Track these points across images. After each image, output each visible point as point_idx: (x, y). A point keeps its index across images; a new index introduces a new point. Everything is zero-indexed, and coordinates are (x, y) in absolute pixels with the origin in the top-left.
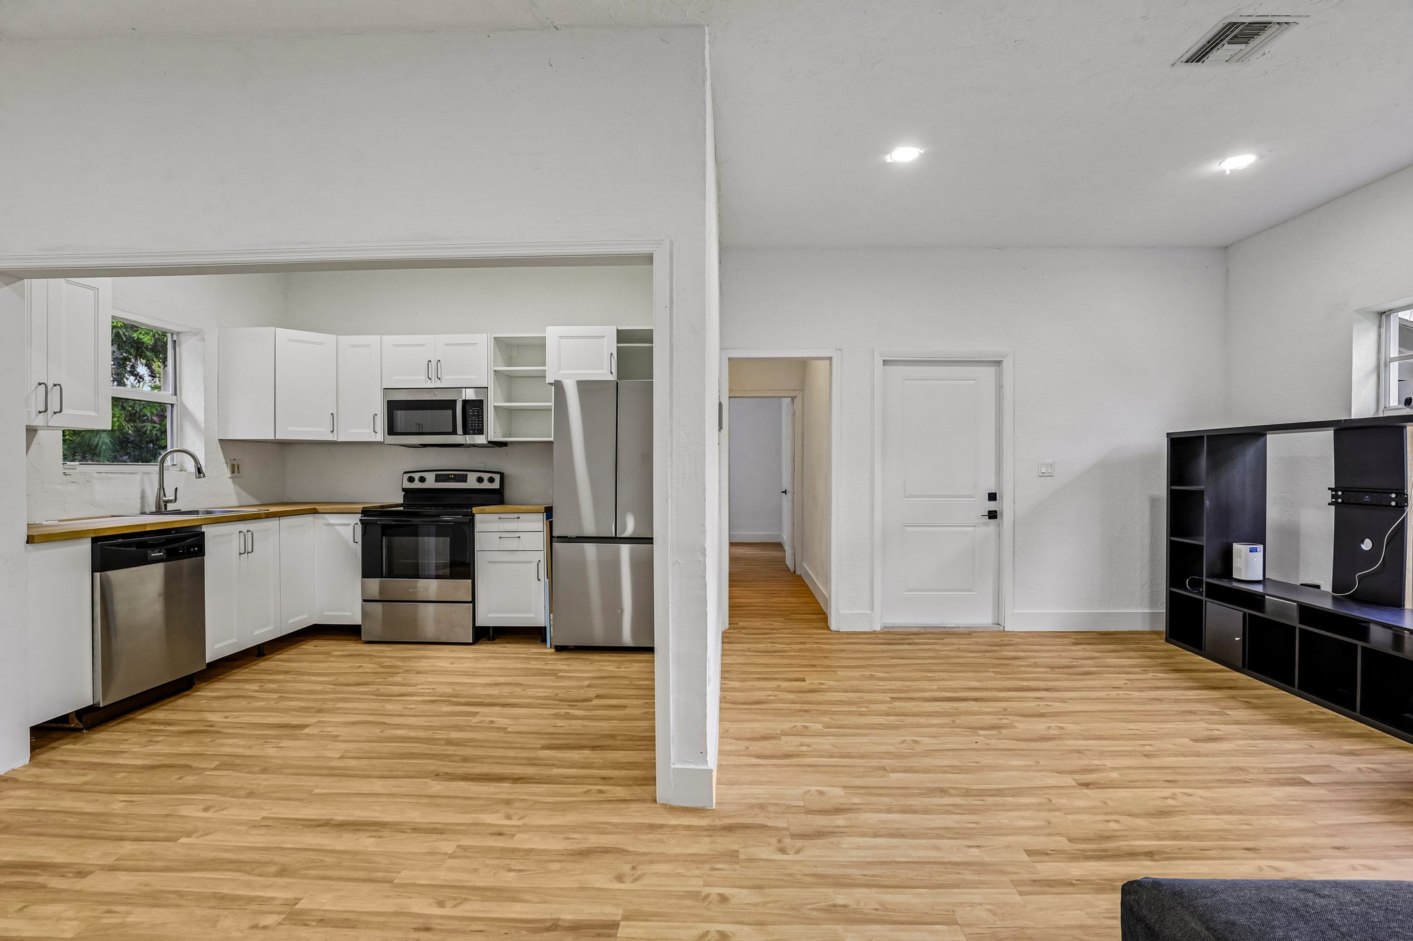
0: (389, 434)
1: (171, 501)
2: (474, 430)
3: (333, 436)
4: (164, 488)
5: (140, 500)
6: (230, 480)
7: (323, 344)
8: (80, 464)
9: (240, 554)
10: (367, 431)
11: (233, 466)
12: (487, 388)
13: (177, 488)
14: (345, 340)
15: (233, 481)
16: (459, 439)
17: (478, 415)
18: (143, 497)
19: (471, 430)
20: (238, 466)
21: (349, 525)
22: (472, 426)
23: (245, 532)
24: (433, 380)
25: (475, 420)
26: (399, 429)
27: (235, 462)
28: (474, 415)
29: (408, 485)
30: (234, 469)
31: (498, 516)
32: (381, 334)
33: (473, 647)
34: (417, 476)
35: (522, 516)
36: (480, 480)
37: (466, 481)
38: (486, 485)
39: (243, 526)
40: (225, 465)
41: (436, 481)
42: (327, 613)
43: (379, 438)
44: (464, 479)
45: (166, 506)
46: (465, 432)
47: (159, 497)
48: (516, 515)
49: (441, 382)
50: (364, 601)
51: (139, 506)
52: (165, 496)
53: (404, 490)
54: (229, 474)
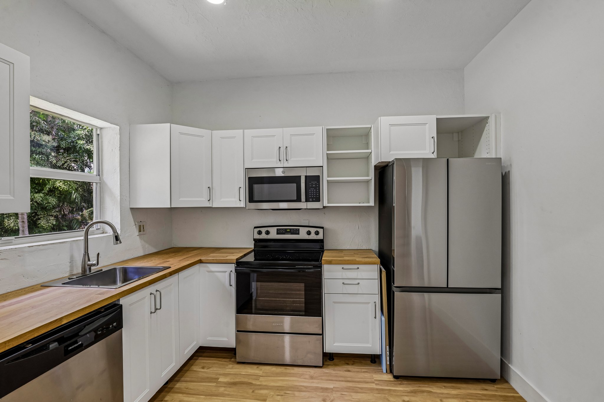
0: (249, 202)
1: (94, 265)
2: (313, 198)
3: (210, 204)
4: (88, 254)
5: (69, 264)
6: (138, 237)
7: (202, 136)
8: (15, 238)
9: (151, 313)
10: (233, 199)
11: (140, 226)
12: (323, 167)
13: (99, 254)
14: (218, 134)
15: (140, 238)
16: (302, 205)
17: (316, 187)
18: (72, 261)
19: (311, 198)
20: (143, 226)
21: (225, 272)
22: (311, 195)
23: (155, 292)
24: (282, 161)
25: (313, 191)
26: (256, 199)
27: (141, 224)
28: (313, 187)
29: (257, 237)
30: (141, 229)
31: (340, 267)
32: (244, 129)
33: (324, 370)
34: (263, 230)
35: (361, 267)
36: (309, 233)
37: (298, 234)
38: (313, 236)
39: (152, 289)
40: (135, 226)
41: (278, 234)
42: (209, 338)
43: (242, 204)
44: (297, 232)
45: (90, 269)
46: (307, 200)
47: (84, 261)
48: (356, 266)
49: (288, 163)
50: (238, 331)
51: (68, 269)
52: (89, 260)
53: (254, 240)
54: (137, 233)
